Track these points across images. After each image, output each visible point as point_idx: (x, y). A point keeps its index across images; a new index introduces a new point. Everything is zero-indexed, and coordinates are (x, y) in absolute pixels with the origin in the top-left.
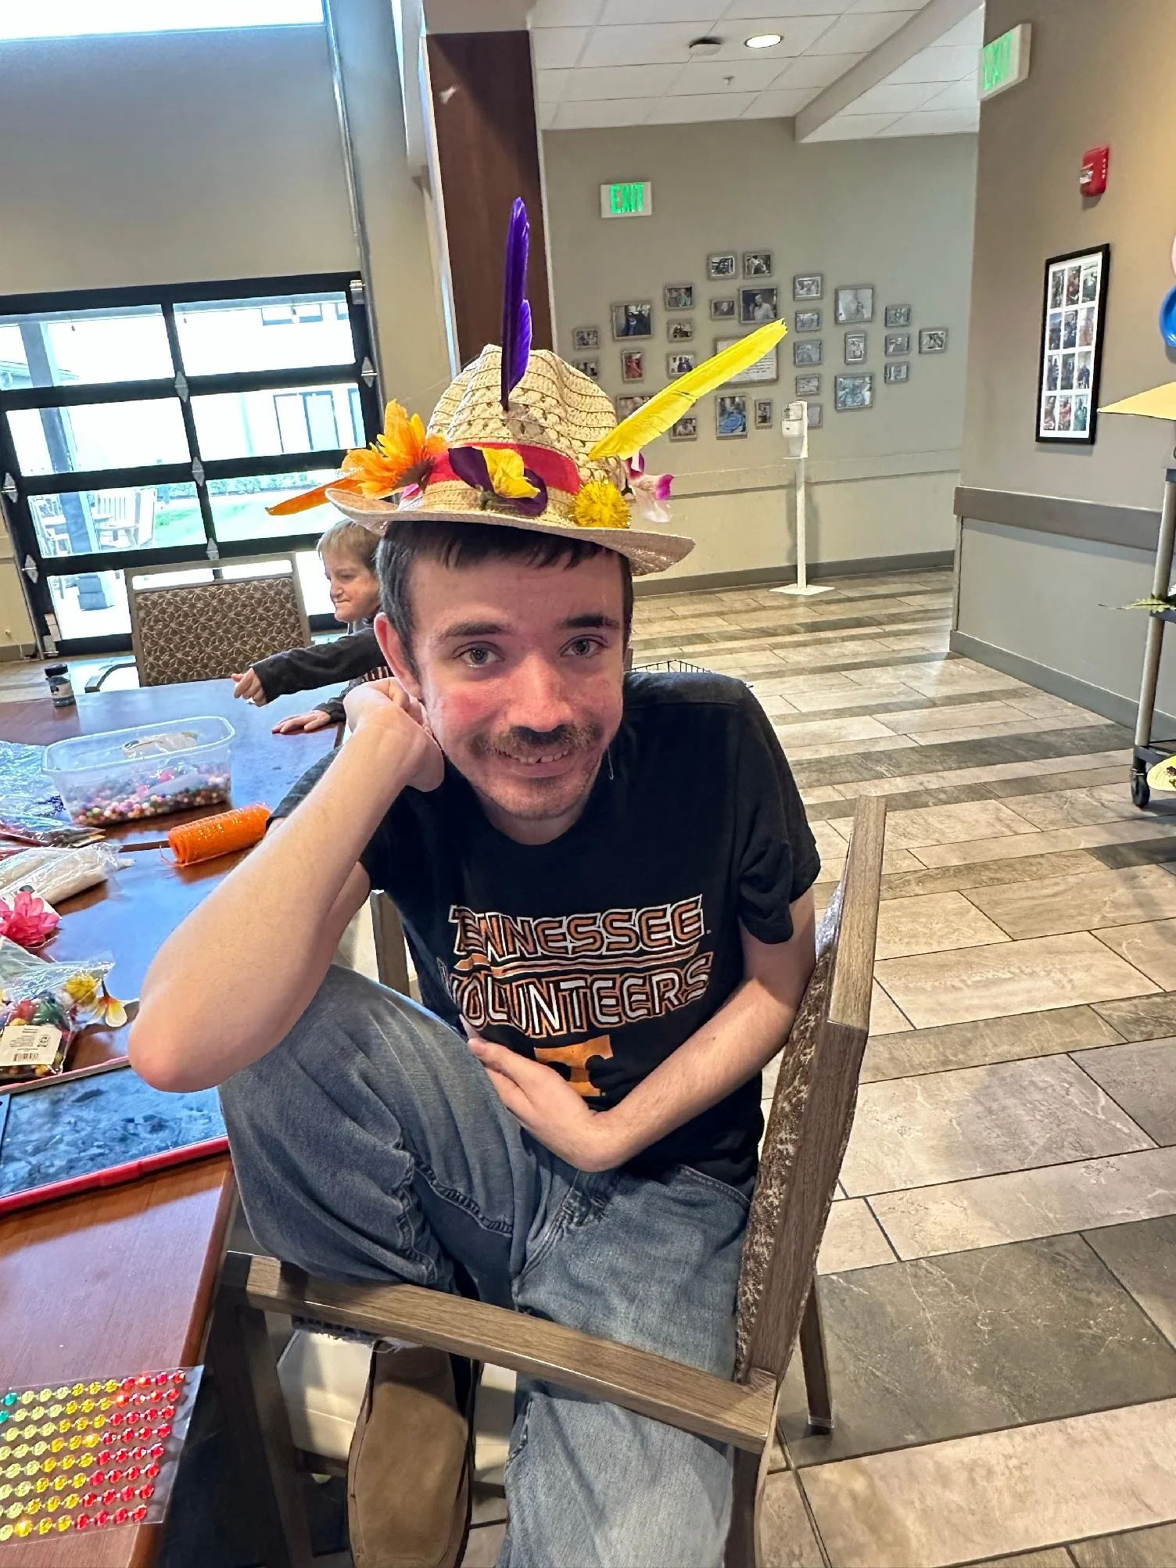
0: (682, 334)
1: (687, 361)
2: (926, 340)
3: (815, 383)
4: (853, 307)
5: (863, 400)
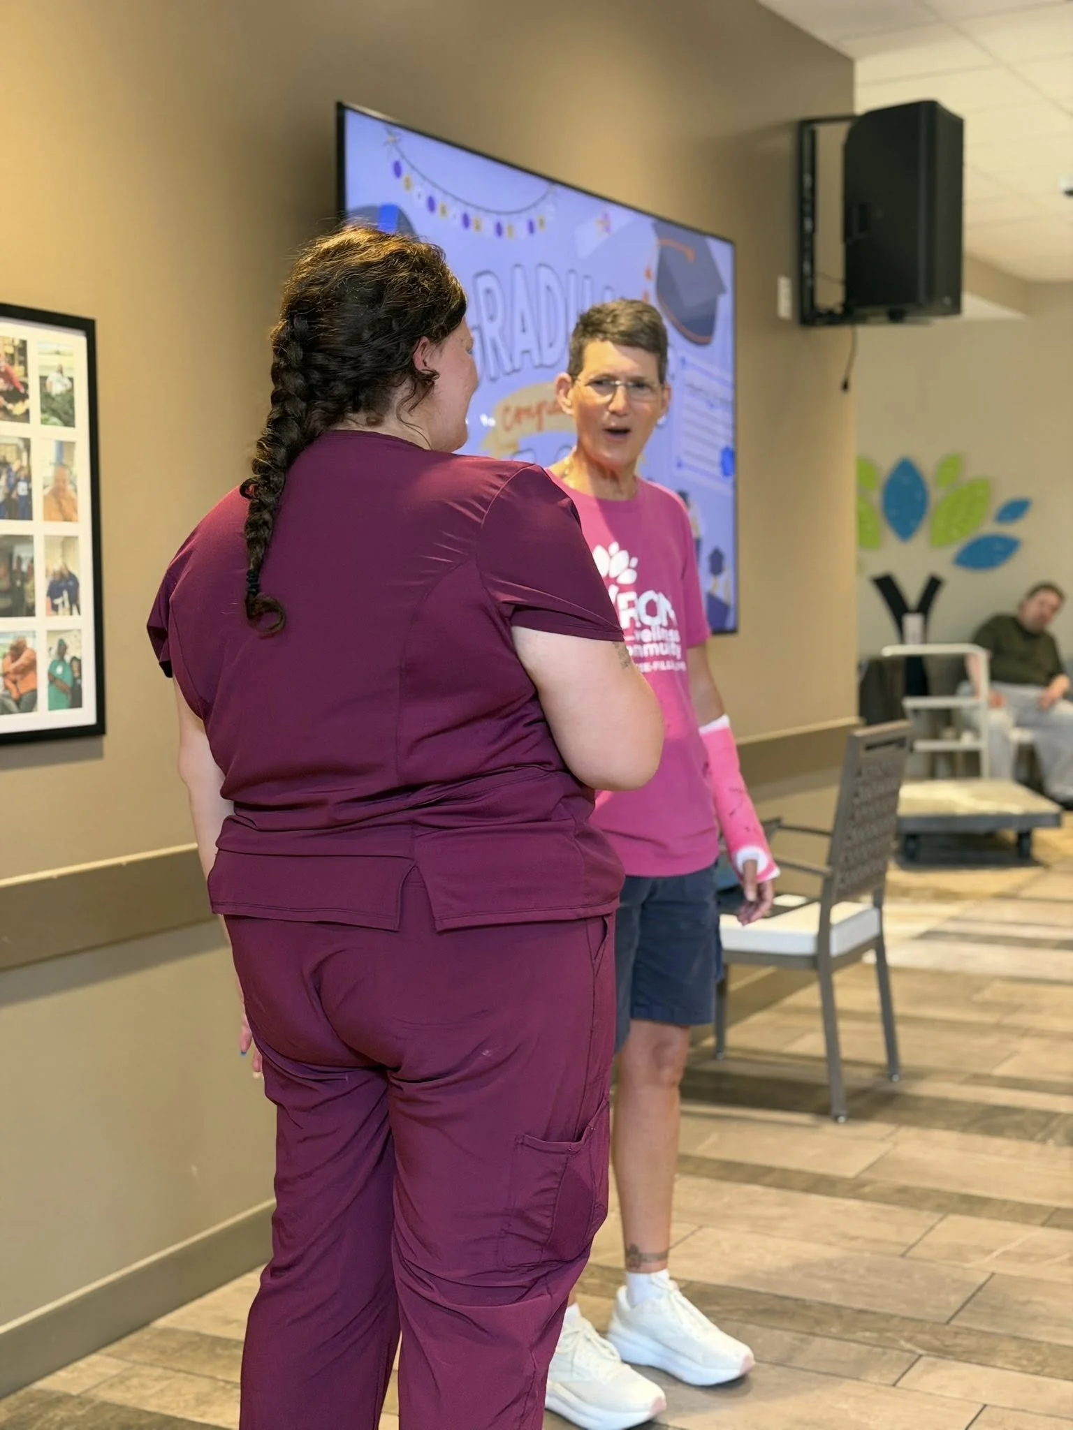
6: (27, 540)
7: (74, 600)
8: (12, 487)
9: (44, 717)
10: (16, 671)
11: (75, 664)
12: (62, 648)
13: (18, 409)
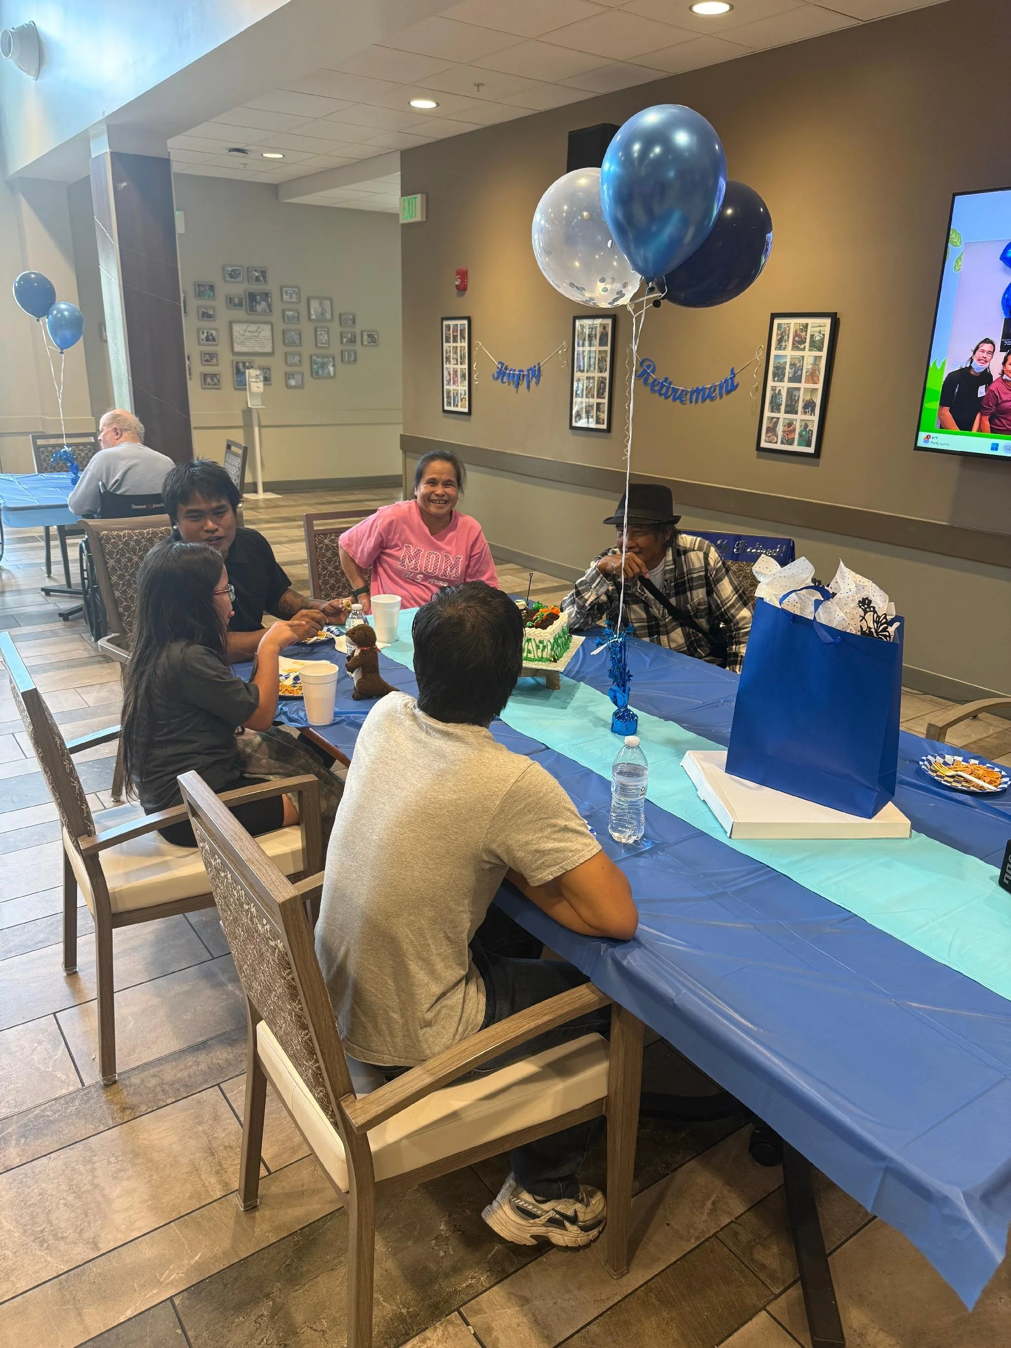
0: (206, 316)
1: (212, 334)
2: (365, 337)
3: (297, 358)
4: (319, 310)
5: (329, 372)
6: (798, 389)
7: (813, 411)
8: (795, 372)
9: (795, 448)
10: (788, 431)
11: (810, 432)
12: (806, 426)
13: (802, 346)
